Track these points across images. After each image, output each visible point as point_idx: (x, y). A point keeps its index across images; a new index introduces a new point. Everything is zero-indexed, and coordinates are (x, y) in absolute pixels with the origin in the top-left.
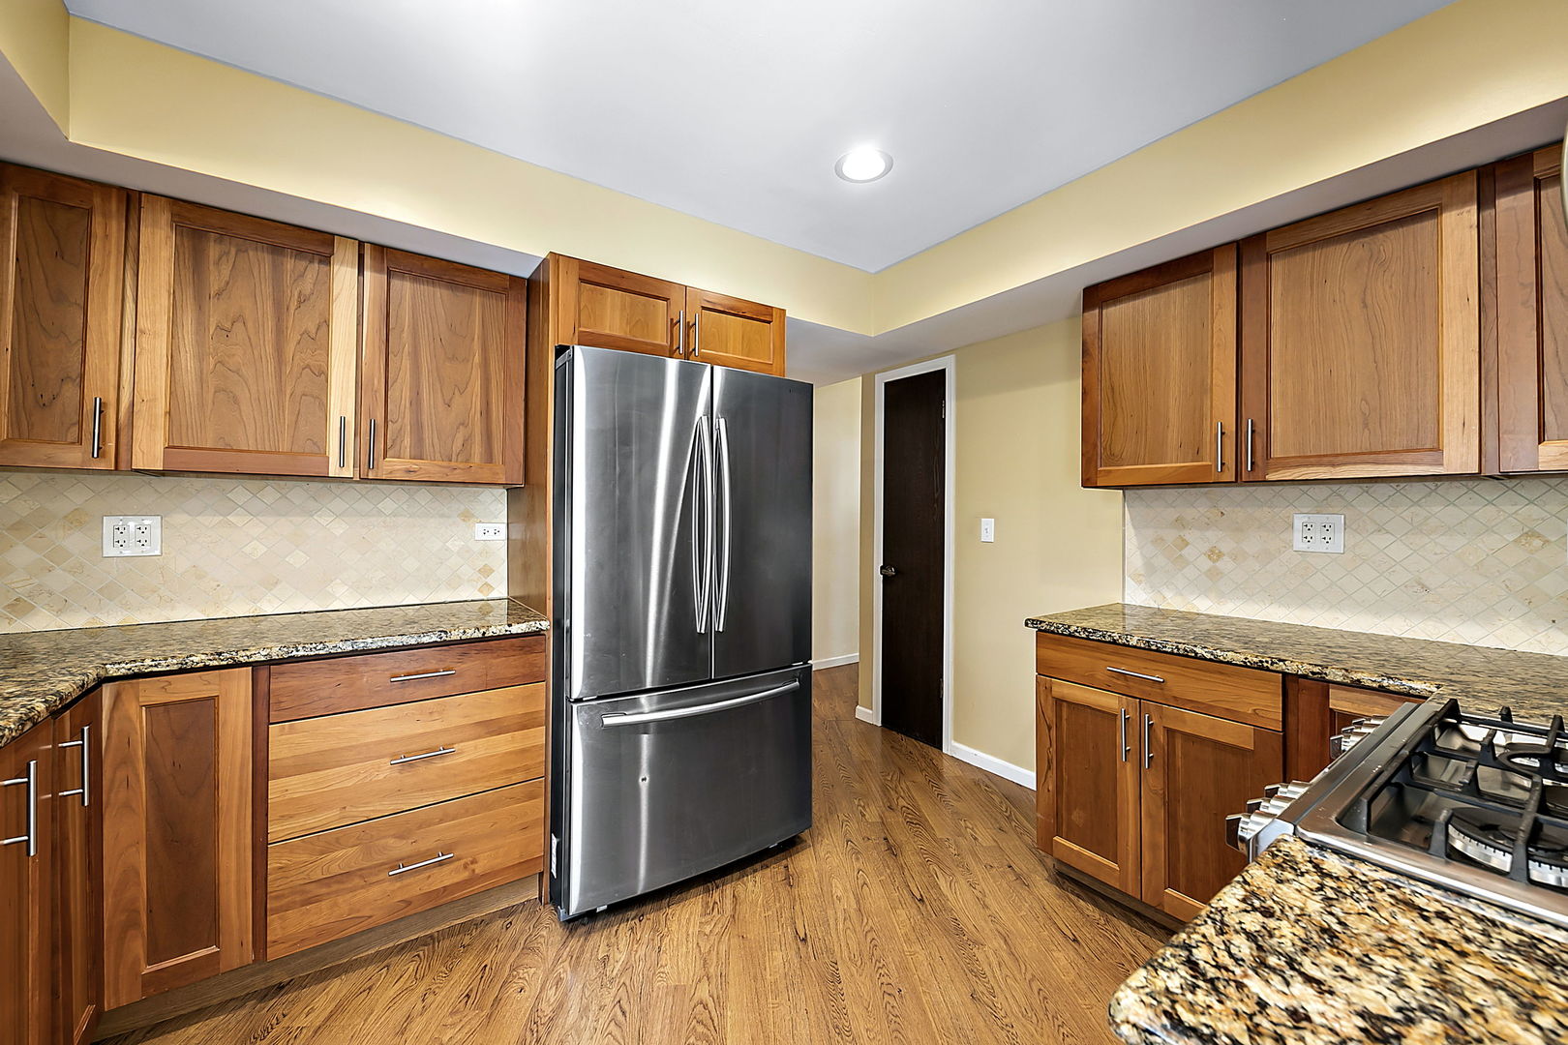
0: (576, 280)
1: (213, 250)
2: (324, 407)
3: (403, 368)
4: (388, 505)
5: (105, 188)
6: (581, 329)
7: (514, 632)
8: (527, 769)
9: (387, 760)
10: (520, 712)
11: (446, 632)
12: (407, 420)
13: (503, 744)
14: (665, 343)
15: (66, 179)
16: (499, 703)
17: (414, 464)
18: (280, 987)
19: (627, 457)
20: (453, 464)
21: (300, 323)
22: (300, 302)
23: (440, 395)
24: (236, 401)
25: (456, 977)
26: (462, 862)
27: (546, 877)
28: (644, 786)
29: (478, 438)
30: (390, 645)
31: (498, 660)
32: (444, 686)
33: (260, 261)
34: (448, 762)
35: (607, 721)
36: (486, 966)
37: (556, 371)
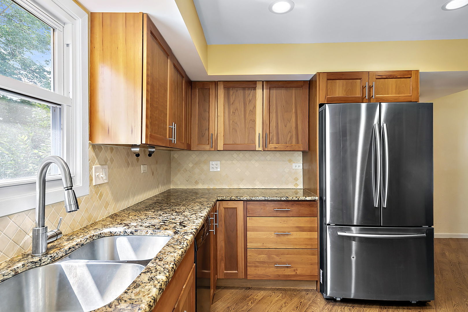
0: (325, 79)
1: (231, 92)
2: (255, 131)
3: (274, 117)
4: (269, 158)
5: (212, 82)
6: (328, 97)
7: (307, 199)
8: (312, 245)
9: (273, 232)
10: (309, 226)
11: (288, 197)
12: (275, 132)
13: (305, 235)
14: (360, 96)
15: (205, 82)
16: (303, 222)
17: (277, 145)
18: (249, 288)
19: (345, 141)
20: (287, 145)
21: (249, 108)
22: (249, 102)
23: (283, 123)
24: (236, 131)
25: (293, 302)
26: (293, 269)
27: (319, 283)
28: (354, 260)
29: (294, 136)
30: (274, 199)
31: (303, 208)
32: (287, 214)
33: (240, 92)
34: (289, 237)
35: (339, 233)
36: (301, 302)
37: (319, 112)
